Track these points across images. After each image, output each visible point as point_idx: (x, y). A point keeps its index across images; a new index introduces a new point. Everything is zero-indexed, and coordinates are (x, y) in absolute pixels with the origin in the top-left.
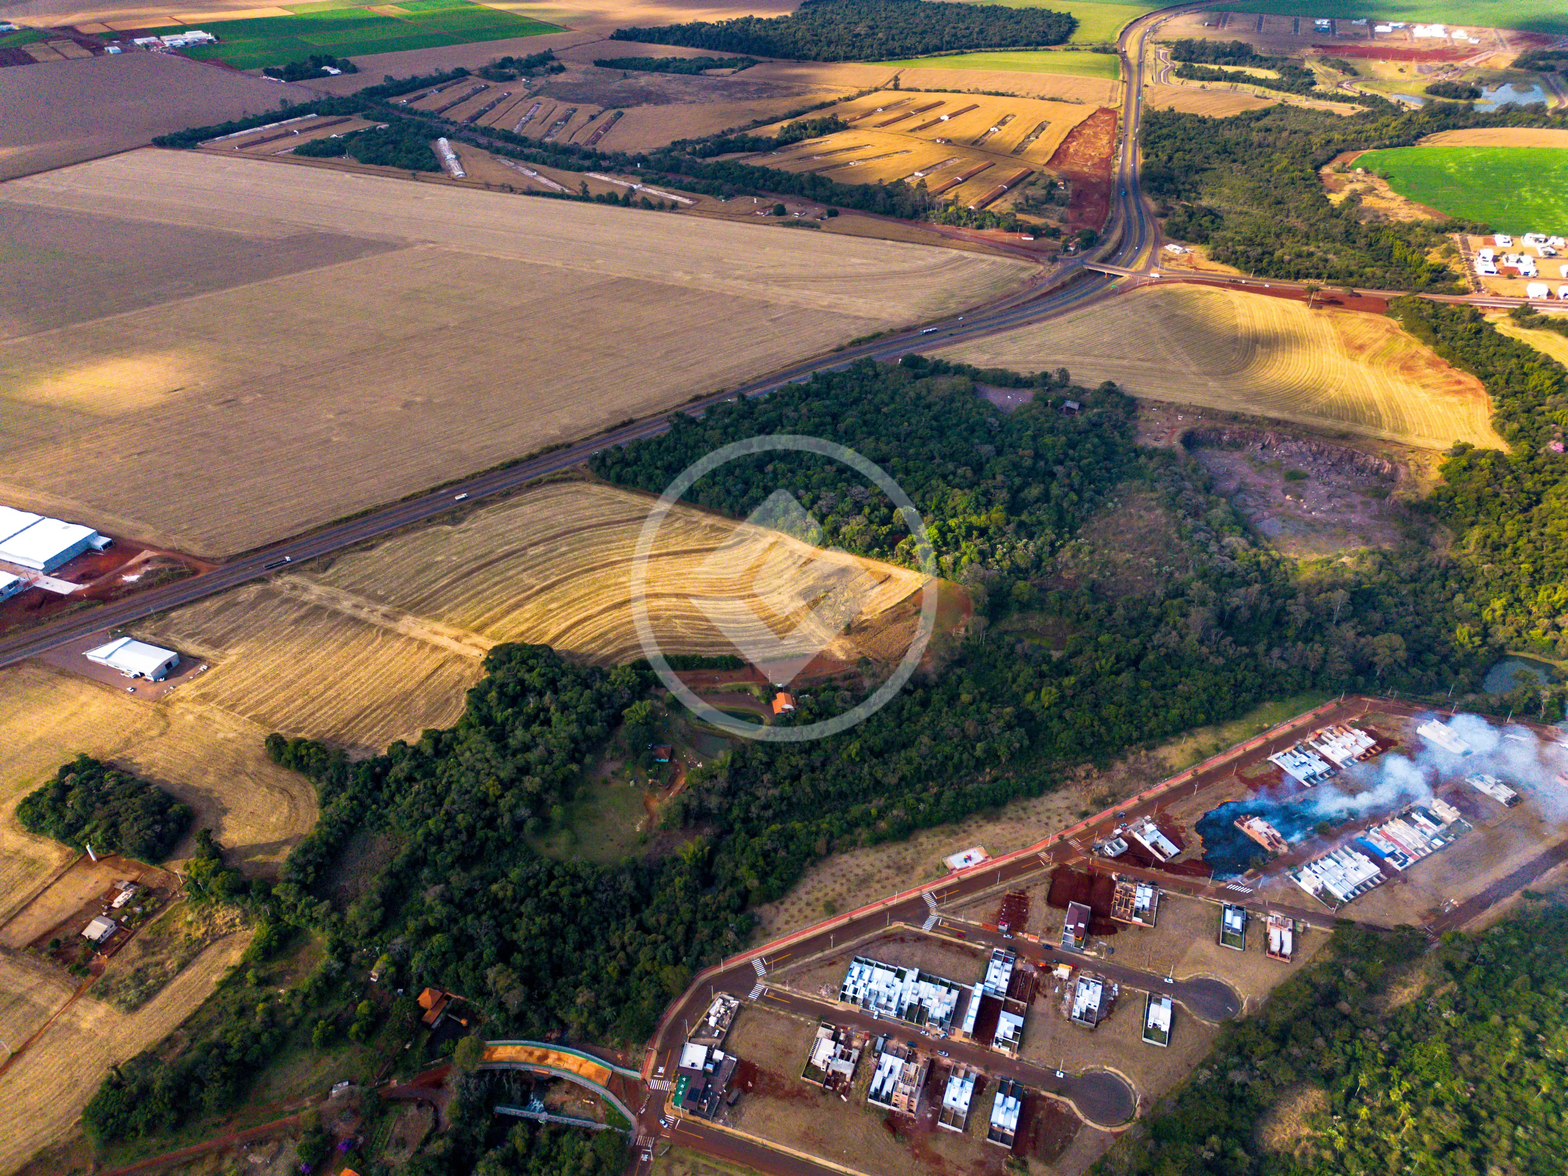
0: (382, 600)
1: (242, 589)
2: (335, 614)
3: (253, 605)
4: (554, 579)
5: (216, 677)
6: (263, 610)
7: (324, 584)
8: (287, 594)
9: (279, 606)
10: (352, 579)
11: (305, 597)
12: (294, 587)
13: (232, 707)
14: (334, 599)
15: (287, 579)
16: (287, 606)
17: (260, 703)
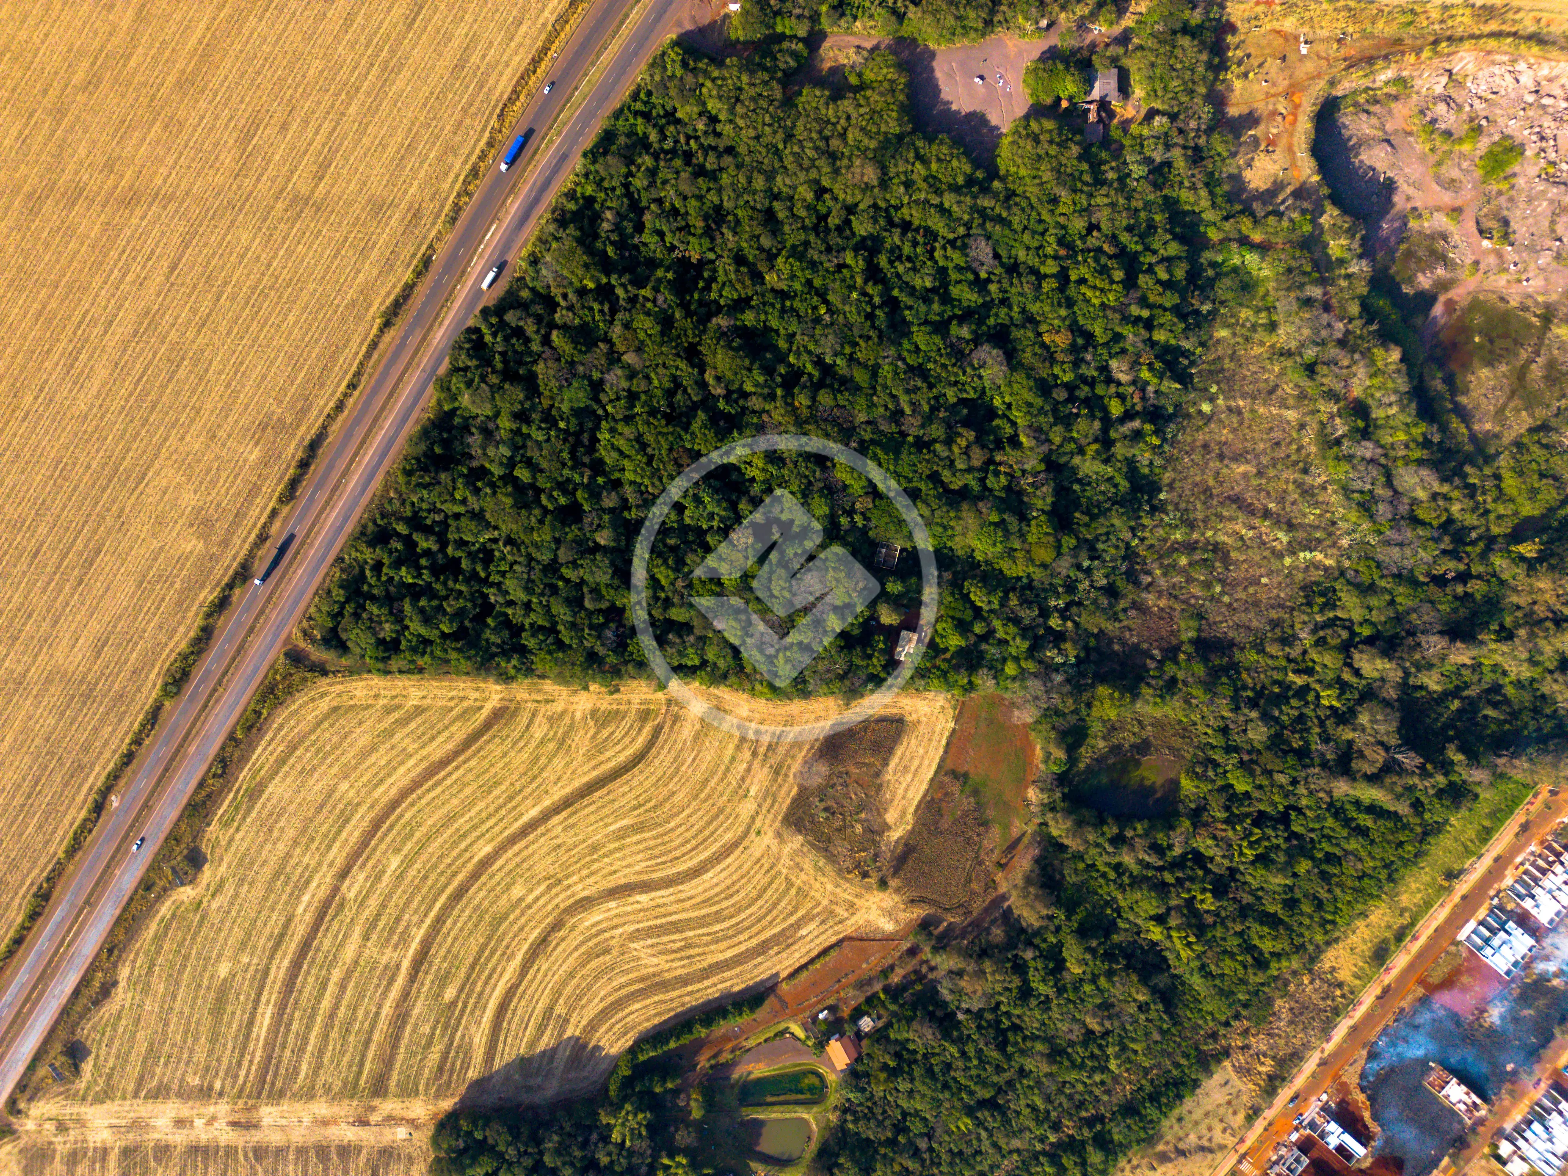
0: (205, 1093)
2: (163, 1150)
4: (418, 933)
7: (100, 1100)
8: (60, 1144)
10: (132, 1072)
11: (94, 1138)
12: (61, 1126)
15: (35, 1112)
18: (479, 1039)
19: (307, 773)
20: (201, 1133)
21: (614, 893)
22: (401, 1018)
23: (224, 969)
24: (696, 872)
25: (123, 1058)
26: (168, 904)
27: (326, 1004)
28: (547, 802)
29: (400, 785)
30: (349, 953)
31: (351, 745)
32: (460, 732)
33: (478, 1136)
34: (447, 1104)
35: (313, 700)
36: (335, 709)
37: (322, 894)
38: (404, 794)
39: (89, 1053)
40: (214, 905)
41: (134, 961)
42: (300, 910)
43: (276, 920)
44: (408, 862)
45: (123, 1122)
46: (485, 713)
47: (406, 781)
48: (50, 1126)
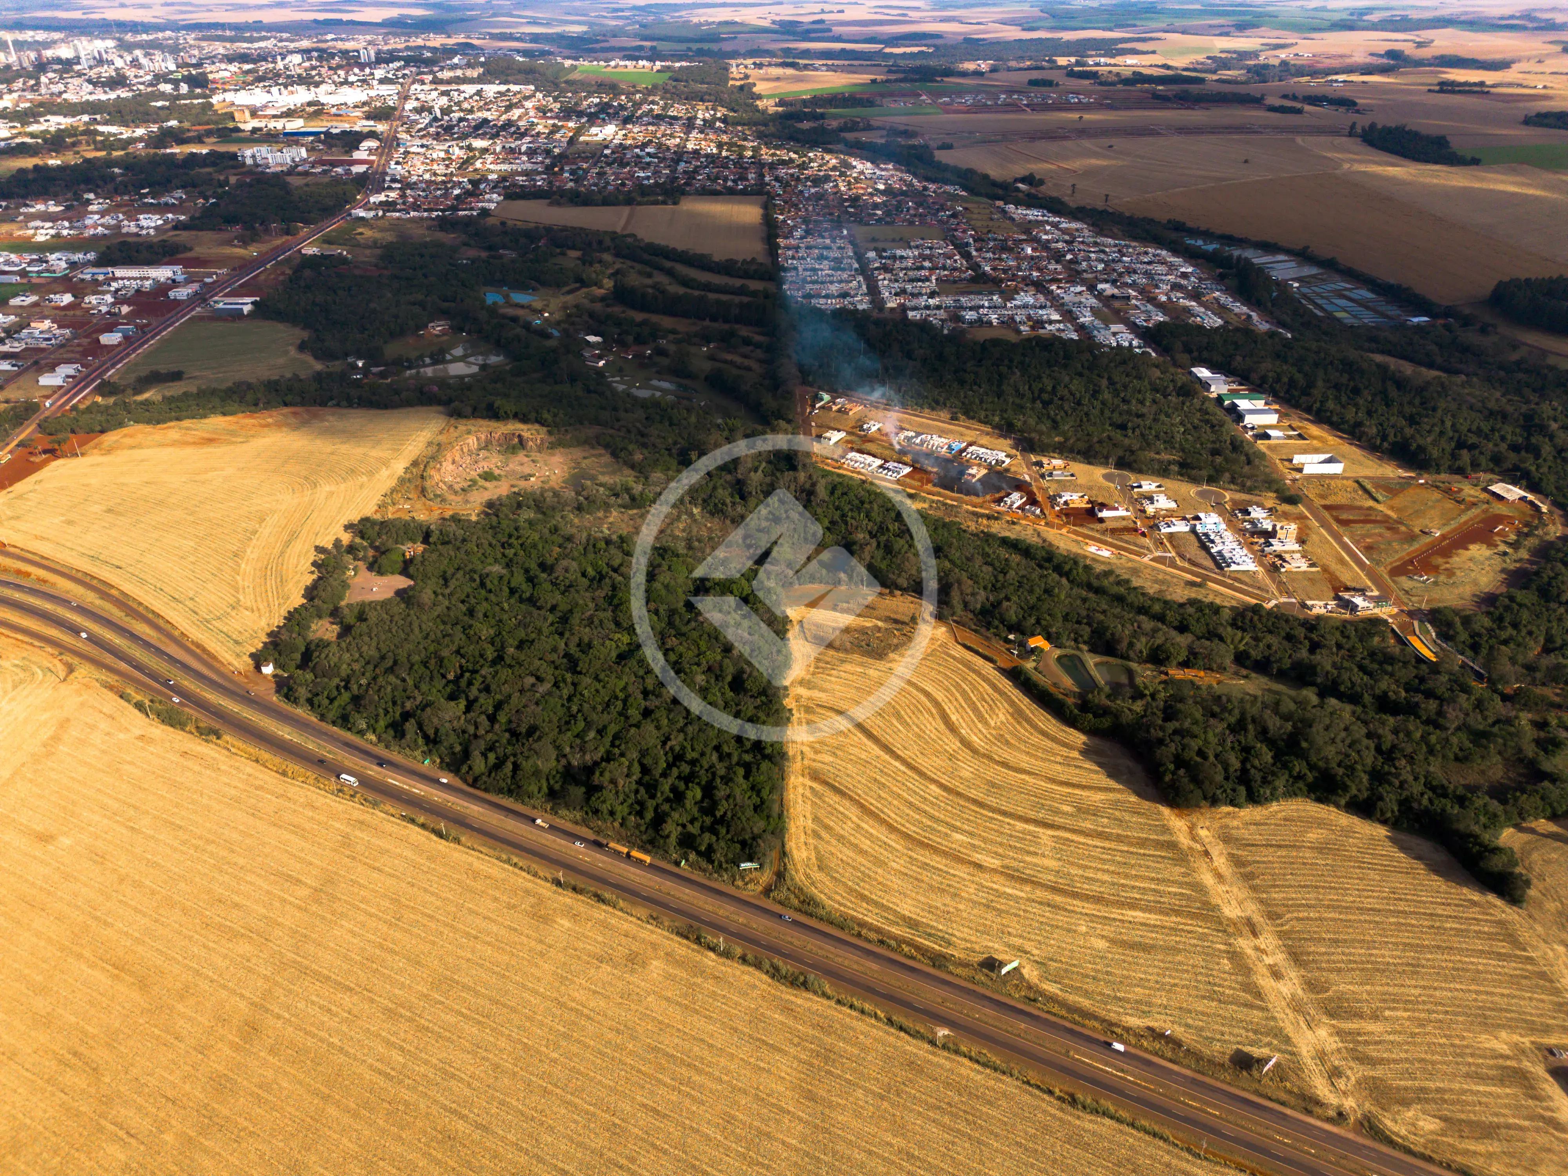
0: (1235, 956)
1: (1418, 1143)
2: (1311, 986)
3: (1421, 1096)
4: (1020, 825)
5: (1547, 1030)
6: (1412, 1077)
7: (1287, 1040)
8: (1355, 1072)
9: (1381, 1061)
10: (1241, 1013)
11: (1332, 1044)
12: (1335, 1073)
13: (1542, 975)
14: (1297, 1006)
15: (1333, 1099)
16: (1372, 1051)
17: (1500, 956)
18: (1100, 796)
19: (886, 889)
20: (1279, 958)
21: (952, 728)
22: (1101, 835)
23: (1101, 944)
24: (927, 694)
25: (1232, 1021)
26: (1045, 986)
27: (1106, 877)
28: (887, 757)
29: (886, 833)
30: (1052, 864)
31: (854, 860)
32: (832, 799)
33: (1172, 767)
34: (1166, 811)
35: (813, 884)
36: (820, 868)
37: (1002, 879)
38: (892, 828)
39: (1238, 1051)
40: (1035, 952)
41: (1119, 1013)
42: (1022, 894)
43: (1035, 909)
44: (955, 829)
45: (1301, 1019)
46: (815, 785)
47: (883, 829)
48: (1341, 1084)
